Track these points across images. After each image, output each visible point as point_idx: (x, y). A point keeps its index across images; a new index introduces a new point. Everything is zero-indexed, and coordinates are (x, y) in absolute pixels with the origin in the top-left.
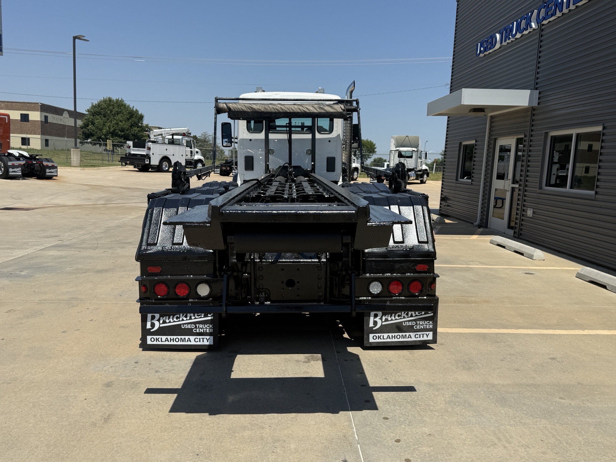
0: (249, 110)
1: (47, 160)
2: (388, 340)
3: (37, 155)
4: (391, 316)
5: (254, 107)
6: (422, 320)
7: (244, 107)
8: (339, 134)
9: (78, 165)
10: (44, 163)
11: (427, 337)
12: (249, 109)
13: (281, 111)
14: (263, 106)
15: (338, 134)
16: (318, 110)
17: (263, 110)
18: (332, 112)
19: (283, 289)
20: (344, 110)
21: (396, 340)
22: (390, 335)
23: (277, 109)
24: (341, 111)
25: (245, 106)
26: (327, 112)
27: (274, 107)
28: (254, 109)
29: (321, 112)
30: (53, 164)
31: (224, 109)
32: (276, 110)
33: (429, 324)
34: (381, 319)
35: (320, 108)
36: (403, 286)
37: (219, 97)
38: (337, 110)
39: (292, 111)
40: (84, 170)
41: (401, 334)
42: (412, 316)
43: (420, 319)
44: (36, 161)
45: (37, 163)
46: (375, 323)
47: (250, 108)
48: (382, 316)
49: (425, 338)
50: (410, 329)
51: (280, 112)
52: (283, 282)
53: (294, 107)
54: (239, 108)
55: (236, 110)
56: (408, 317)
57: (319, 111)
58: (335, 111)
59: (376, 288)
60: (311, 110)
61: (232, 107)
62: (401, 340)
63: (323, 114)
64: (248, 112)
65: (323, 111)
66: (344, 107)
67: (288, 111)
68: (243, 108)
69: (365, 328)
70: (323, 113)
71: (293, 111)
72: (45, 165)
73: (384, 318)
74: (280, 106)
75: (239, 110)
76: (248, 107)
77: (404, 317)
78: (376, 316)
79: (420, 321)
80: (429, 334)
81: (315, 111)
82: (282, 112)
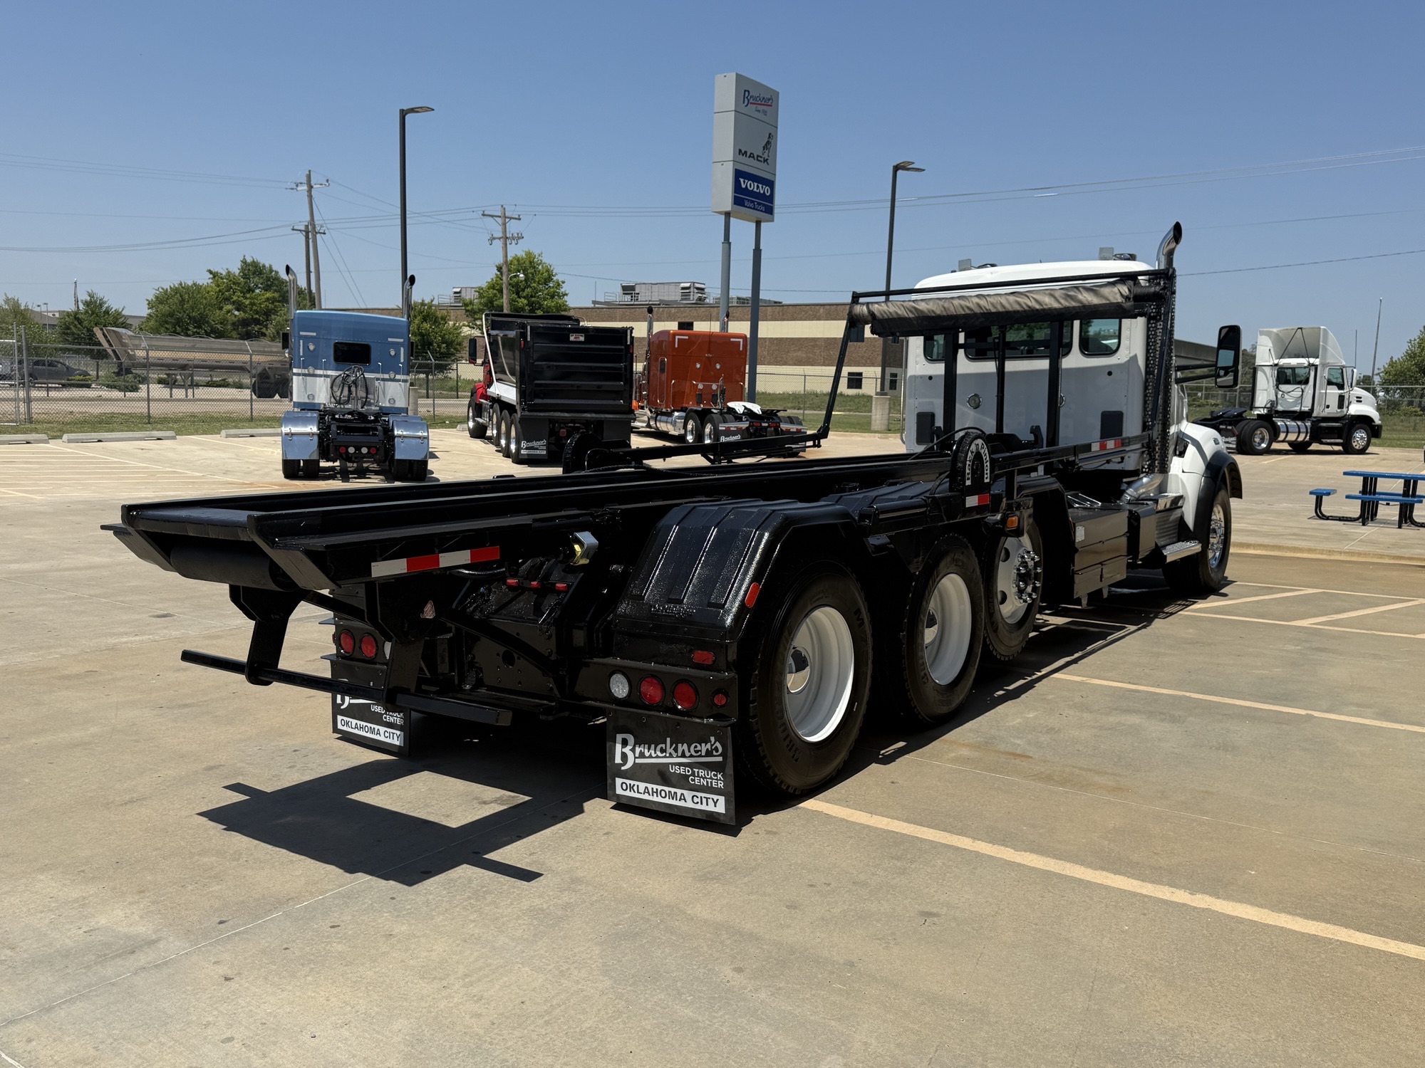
0: (911, 315)
1: (791, 420)
2: (646, 797)
3: (779, 411)
4: (649, 749)
5: (923, 306)
6: (703, 767)
7: (902, 309)
8: (1135, 356)
9: (884, 427)
10: (781, 426)
11: (715, 806)
12: (911, 311)
13: (977, 310)
14: (941, 303)
15: (1132, 355)
16: (1062, 301)
17: (938, 312)
18: (1095, 305)
19: (499, 667)
20: (1127, 298)
21: (659, 799)
22: (650, 786)
23: (968, 308)
24: (1120, 299)
25: (903, 306)
26: (1084, 306)
27: (962, 302)
28: (922, 311)
29: (1069, 307)
30: (799, 427)
31: (863, 316)
32: (966, 309)
33: (717, 779)
34: (633, 750)
35: (1068, 297)
36: (664, 688)
37: (860, 290)
38: (1108, 300)
39: (1001, 309)
40: (887, 438)
41: (667, 789)
42: (683, 755)
43: (698, 765)
44: (768, 423)
45: (769, 426)
46: (624, 756)
47: (913, 310)
48: (634, 746)
49: (711, 808)
50: (682, 782)
51: (975, 314)
52: (498, 655)
53: (1007, 300)
54: (890, 313)
55: (886, 316)
56: (677, 757)
57: (1066, 303)
58: (1104, 302)
59: (620, 688)
60: (1046, 305)
61: (879, 310)
62: (667, 801)
63: (1074, 312)
64: (910, 319)
65: (1074, 304)
66: (1129, 290)
67: (993, 310)
68: (899, 312)
69: (608, 764)
70: (1074, 307)
71: (1004, 310)
72: (784, 429)
73: (638, 750)
74: (976, 300)
75: (890, 317)
76: (910, 308)
77: (671, 756)
78: (625, 743)
79: (699, 769)
80: (718, 800)
81: (1056, 305)
82: (981, 313)
